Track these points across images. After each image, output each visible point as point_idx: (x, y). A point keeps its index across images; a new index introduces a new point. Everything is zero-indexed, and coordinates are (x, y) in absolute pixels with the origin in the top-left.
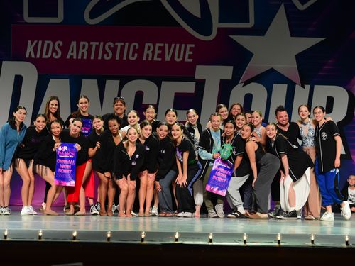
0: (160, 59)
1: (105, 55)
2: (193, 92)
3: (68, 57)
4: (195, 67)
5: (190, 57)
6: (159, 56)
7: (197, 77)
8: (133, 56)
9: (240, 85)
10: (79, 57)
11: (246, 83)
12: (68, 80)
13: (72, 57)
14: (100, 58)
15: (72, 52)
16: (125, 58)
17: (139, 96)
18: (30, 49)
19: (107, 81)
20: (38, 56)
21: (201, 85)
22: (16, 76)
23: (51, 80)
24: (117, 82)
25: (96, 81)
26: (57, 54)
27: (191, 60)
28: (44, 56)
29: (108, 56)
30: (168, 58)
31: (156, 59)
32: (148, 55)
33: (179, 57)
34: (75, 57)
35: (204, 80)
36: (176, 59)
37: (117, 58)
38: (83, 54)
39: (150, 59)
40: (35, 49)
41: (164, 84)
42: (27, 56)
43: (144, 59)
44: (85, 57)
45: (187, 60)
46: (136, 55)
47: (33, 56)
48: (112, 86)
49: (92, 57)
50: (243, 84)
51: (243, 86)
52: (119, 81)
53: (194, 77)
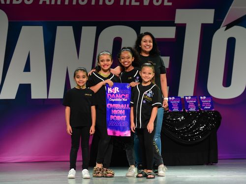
0: (138, 4)
1: (80, 0)
2: (174, 37)
3: (41, 3)
4: (175, 11)
7: (175, 23)
8: (109, 1)
9: (222, 28)
10: (53, 3)
11: (229, 26)
12: (42, 27)
13: (44, 2)
14: (74, 3)
16: (101, 3)
17: (117, 42)
19: (83, 28)
20: (8, 2)
21: (181, 30)
23: (23, 27)
24: (94, 29)
25: (71, 27)
26: (28, 0)
27: (170, 4)
28: (15, 2)
29: (83, 0)
30: (146, 2)
31: (134, 3)
33: (158, 1)
34: (48, 3)
35: (185, 25)
36: (155, 3)
37: (93, 3)
39: (127, 3)
41: (143, 29)
43: (122, 3)
44: (59, 3)
45: (166, 3)
47: (3, 2)
48: (88, 32)
49: (67, 3)
50: (225, 27)
51: (226, 29)
52: (96, 27)
53: (174, 21)
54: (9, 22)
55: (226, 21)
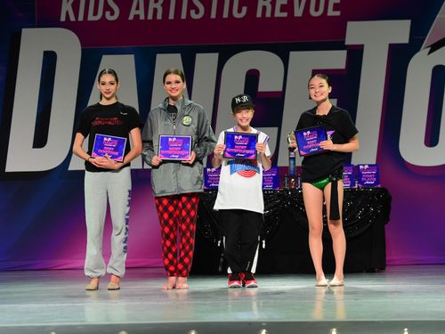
0: (285, 15)
1: (192, 12)
2: (344, 67)
3: (131, 17)
4: (346, 25)
5: (336, 7)
6: (283, 8)
7: (348, 42)
8: (240, 11)
9: (424, 52)
10: (150, 17)
11: (434, 48)
12: (133, 56)
13: (137, 17)
14: (184, 16)
15: (138, 8)
16: (225, 15)
17: (252, 77)
18: (66, 7)
19: (198, 56)
20: (81, 18)
21: (356, 54)
22: (46, 53)
23: (104, 57)
24: (215, 57)
25: (179, 55)
26: (112, 14)
27: (338, 13)
28: (91, 17)
29: (197, 12)
30: (298, 12)
31: (278, 14)
32: (264, 8)
33: (317, 9)
34: (142, 17)
35: (362, 46)
36: (313, 13)
37: (213, 15)
38: (155, 10)
39: (268, 14)
40: (76, 7)
41: (294, 55)
42: (63, 18)
43: (259, 15)
44: (159, 16)
45: (331, 13)
46: (244, 9)
47: (72, 18)
48: (206, 62)
49: (171, 16)
50: (429, 49)
51: (430, 52)
52: (217, 54)
53: (344, 42)
54: (83, 50)
55: (430, 39)
